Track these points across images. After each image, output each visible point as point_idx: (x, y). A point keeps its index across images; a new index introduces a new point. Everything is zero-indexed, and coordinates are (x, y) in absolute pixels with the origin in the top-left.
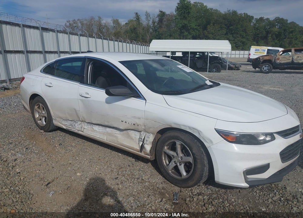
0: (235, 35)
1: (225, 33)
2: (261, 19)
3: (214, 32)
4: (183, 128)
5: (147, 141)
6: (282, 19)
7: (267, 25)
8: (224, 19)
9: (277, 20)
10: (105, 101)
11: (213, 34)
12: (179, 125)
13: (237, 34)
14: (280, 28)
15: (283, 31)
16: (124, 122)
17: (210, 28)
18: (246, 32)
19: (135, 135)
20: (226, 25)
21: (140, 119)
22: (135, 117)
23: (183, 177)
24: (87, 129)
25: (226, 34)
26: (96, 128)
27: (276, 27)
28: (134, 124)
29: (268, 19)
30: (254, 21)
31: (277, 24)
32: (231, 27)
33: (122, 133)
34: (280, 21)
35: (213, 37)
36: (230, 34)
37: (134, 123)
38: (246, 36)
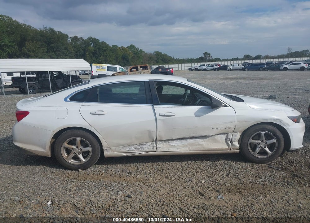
0: (57, 53)
1: (47, 50)
2: (76, 38)
3: (34, 50)
4: (269, 121)
5: (235, 139)
6: (95, 39)
7: (83, 44)
8: (42, 36)
9: (90, 39)
10: (194, 115)
11: (34, 52)
12: (267, 119)
13: (60, 51)
14: (95, 46)
15: (98, 50)
16: (215, 129)
17: (29, 45)
18: (68, 50)
19: (222, 138)
20: (45, 42)
21: (232, 123)
22: (226, 123)
23: (269, 155)
24: (161, 147)
25: (47, 52)
26: (173, 143)
27: (91, 46)
28: (225, 129)
29: (81, 38)
30: (69, 40)
31: (91, 43)
32: (52, 45)
33: (206, 140)
34: (93, 40)
35: (35, 55)
36: (52, 52)
37: (225, 127)
38: (69, 54)
